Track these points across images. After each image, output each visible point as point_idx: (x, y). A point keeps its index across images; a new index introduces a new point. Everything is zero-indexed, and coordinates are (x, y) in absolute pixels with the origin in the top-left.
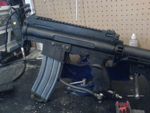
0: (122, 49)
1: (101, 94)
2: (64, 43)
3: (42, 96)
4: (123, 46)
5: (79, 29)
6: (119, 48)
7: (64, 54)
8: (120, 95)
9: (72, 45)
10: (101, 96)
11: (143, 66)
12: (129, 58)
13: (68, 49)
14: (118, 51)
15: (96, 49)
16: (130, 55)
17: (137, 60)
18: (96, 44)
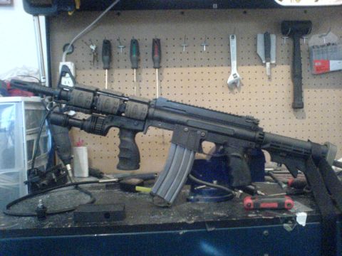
0: (263, 135)
1: (241, 191)
2: (201, 129)
3: (165, 198)
4: (264, 133)
5: (217, 114)
6: (260, 134)
7: (199, 141)
9: (209, 131)
11: (285, 155)
12: (271, 145)
13: (204, 136)
14: (260, 138)
15: (235, 136)
16: (273, 142)
17: (279, 147)
18: (236, 130)
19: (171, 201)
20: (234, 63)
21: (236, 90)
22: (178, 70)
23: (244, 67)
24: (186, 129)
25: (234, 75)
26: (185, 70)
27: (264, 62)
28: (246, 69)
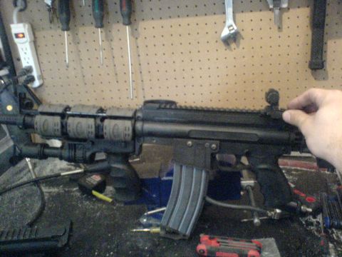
1: (278, 211)
2: (210, 139)
3: (179, 230)
7: (210, 157)
8: (308, 207)
9: (220, 140)
10: (278, 213)
13: (216, 149)
19: (188, 232)
20: (229, 10)
21: (233, 45)
22: (157, 23)
23: (244, 14)
24: (190, 143)
25: (229, 27)
26: (166, 22)
27: (271, 7)
28: (247, 16)
